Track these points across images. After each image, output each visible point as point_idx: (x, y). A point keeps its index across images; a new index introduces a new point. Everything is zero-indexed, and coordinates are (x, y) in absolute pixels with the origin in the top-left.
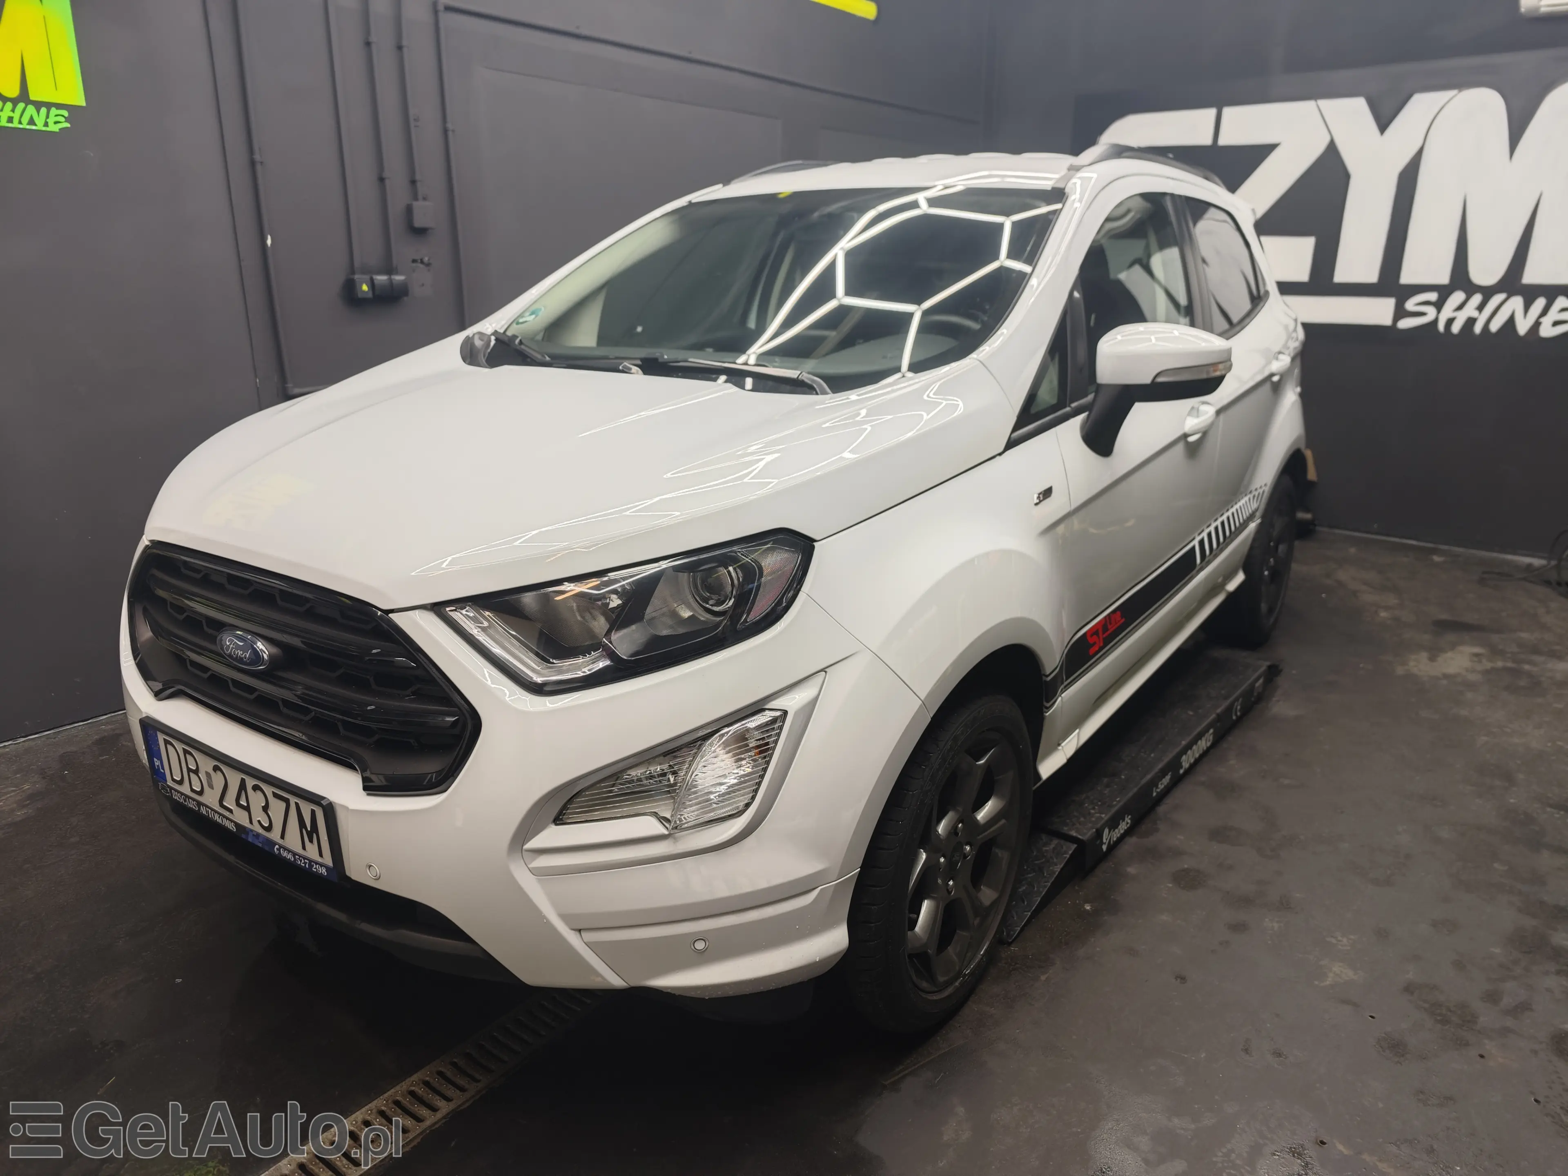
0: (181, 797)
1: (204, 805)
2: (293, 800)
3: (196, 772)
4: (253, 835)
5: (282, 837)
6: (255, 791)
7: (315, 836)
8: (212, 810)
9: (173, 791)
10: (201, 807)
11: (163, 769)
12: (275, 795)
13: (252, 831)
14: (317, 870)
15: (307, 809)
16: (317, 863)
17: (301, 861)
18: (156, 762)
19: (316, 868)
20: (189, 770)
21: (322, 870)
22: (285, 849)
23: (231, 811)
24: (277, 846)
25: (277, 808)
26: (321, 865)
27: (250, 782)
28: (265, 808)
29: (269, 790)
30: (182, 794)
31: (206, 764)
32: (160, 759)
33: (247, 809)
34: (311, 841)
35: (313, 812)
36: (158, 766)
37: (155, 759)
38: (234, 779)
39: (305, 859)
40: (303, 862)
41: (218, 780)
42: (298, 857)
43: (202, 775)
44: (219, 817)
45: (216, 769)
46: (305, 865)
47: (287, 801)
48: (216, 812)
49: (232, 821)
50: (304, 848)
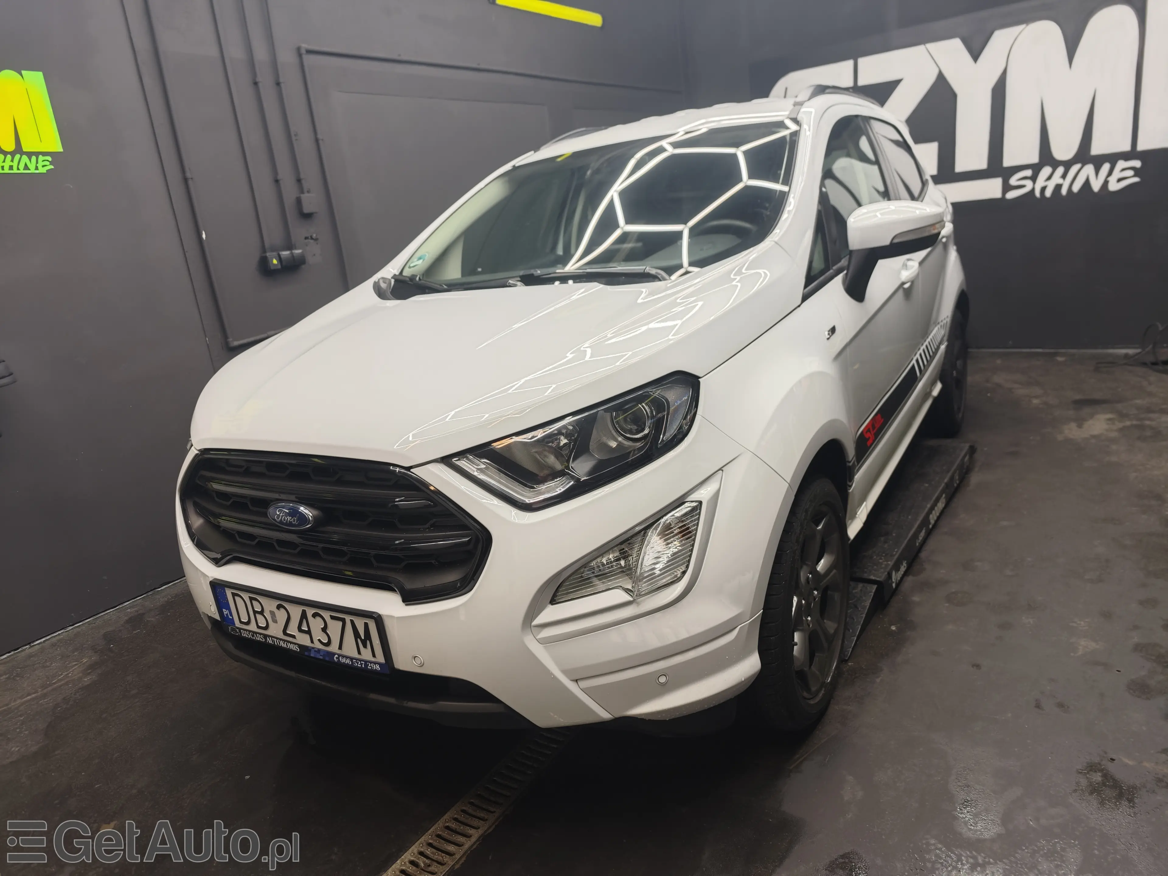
0: (250, 634)
1: (269, 636)
2: (348, 618)
3: (262, 613)
4: (315, 651)
5: (340, 648)
6: (314, 618)
7: (368, 642)
8: (277, 638)
9: (242, 631)
10: (268, 638)
11: (231, 615)
12: (332, 618)
13: (313, 648)
14: (372, 667)
15: (360, 624)
16: (371, 662)
17: (358, 663)
18: (225, 611)
19: (371, 666)
20: (255, 612)
21: (376, 667)
22: (343, 656)
23: (294, 637)
24: (336, 656)
25: (335, 627)
26: (375, 663)
27: (310, 612)
28: (324, 630)
29: (326, 615)
30: (250, 631)
31: (270, 605)
32: (228, 608)
33: (309, 632)
34: (365, 646)
35: (366, 625)
36: (227, 615)
37: (224, 610)
38: (296, 612)
39: (360, 660)
40: (359, 663)
41: (281, 616)
42: (355, 661)
43: (267, 614)
44: (284, 643)
45: (279, 607)
46: (362, 666)
47: (343, 621)
48: (281, 639)
49: (295, 644)
50: (359, 653)
